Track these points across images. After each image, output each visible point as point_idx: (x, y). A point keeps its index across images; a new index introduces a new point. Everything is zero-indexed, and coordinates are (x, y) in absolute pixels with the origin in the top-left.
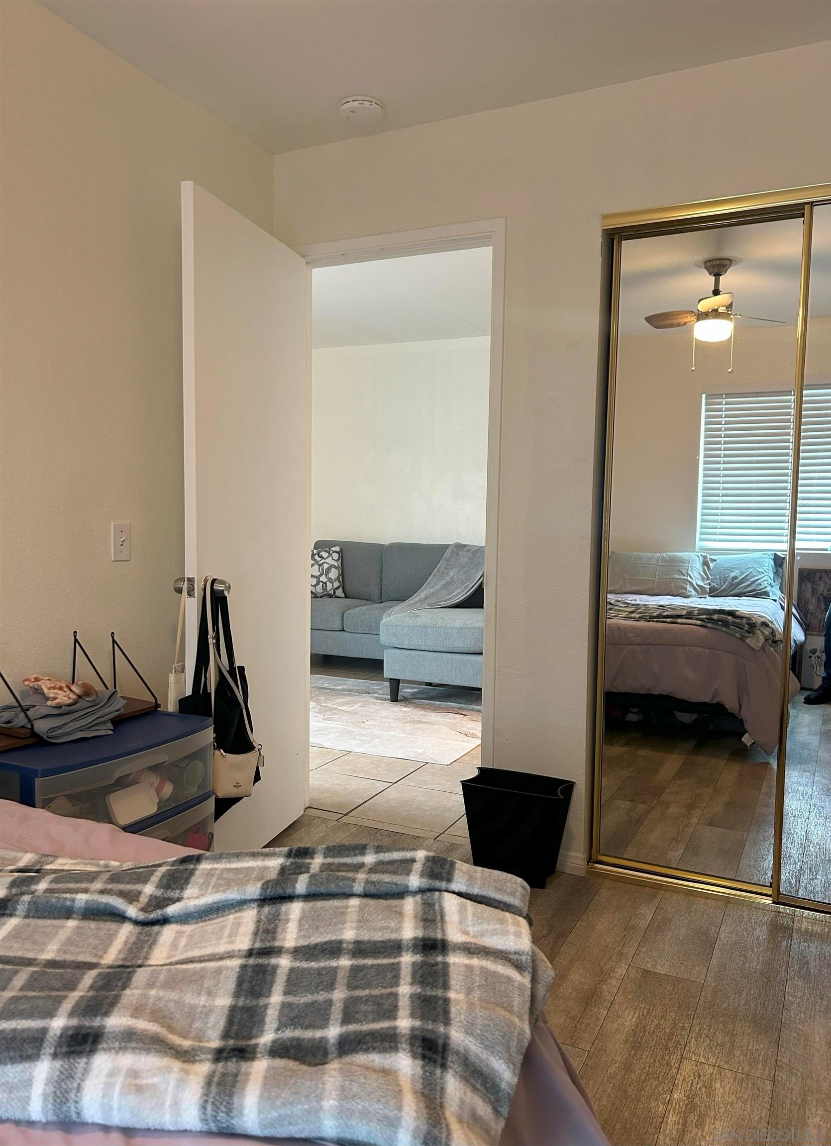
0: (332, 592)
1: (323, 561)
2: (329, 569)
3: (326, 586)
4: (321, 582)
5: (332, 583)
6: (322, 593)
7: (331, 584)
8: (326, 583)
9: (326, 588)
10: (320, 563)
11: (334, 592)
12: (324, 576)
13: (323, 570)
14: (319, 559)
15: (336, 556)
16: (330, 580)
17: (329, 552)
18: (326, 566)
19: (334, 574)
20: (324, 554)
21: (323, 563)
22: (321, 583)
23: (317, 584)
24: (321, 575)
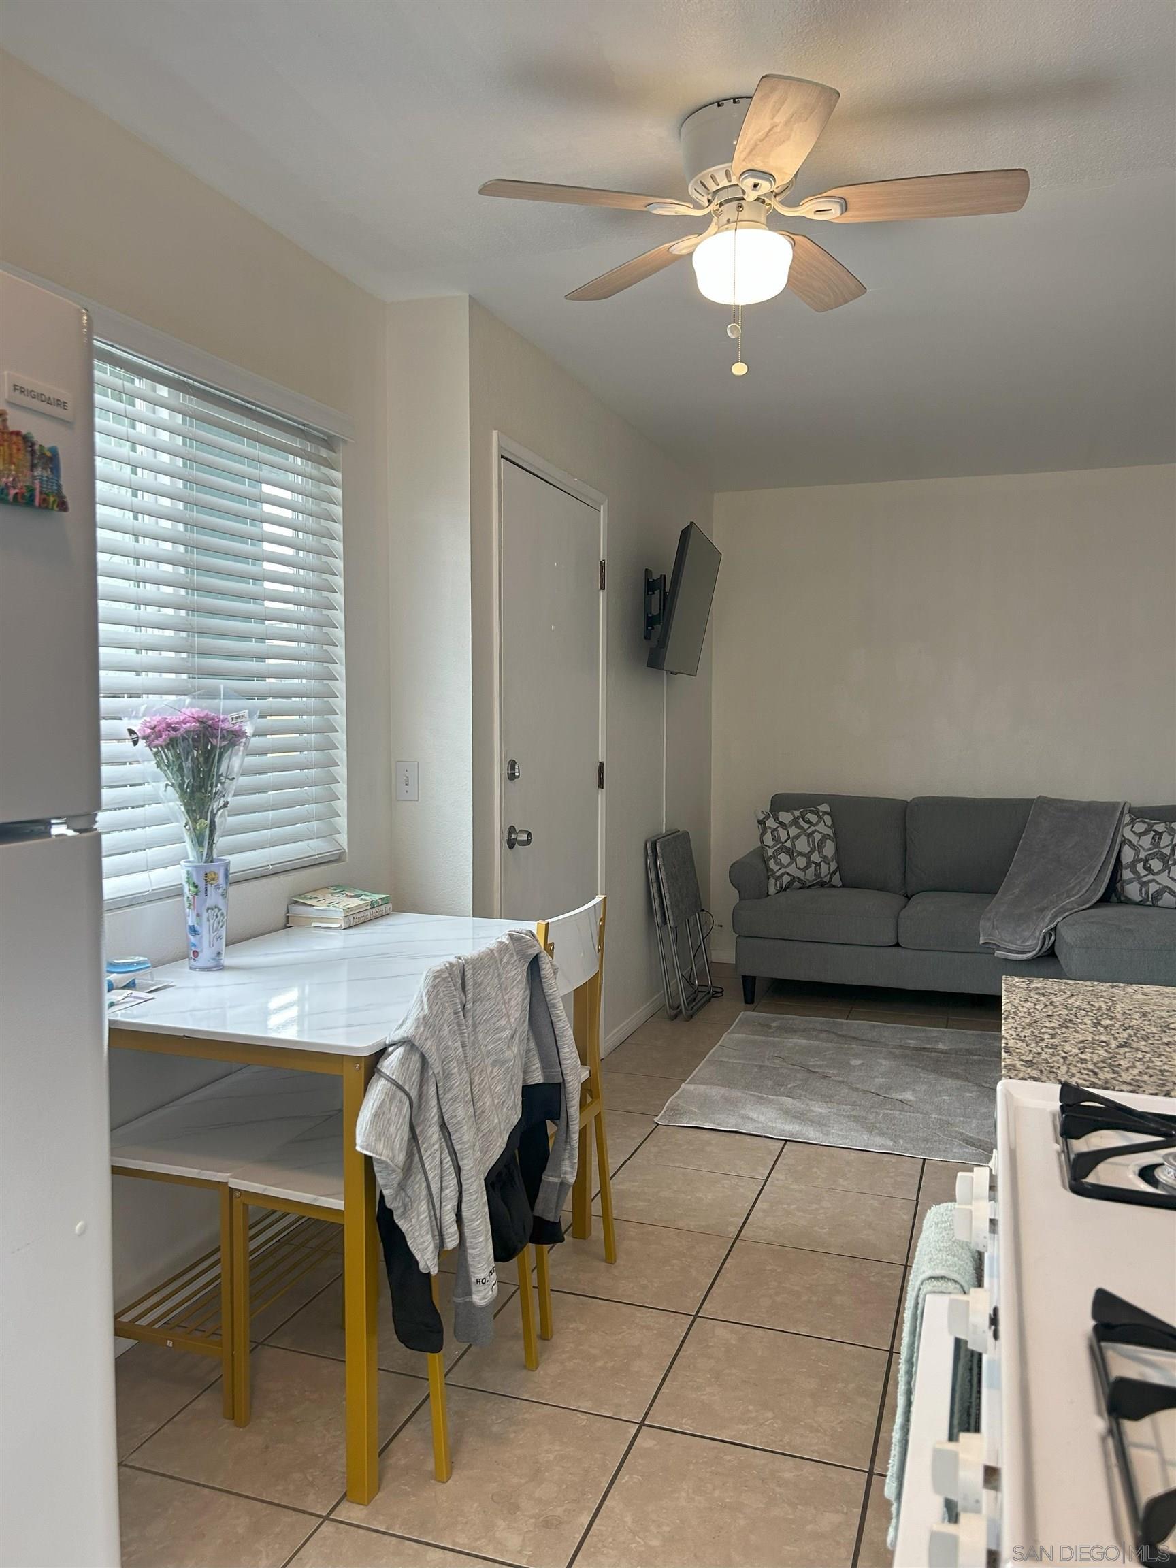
0: (827, 879)
1: (813, 828)
2: (822, 842)
3: (820, 868)
4: (813, 862)
5: (829, 864)
6: (814, 880)
7: (827, 866)
8: (819, 865)
9: (820, 873)
10: (809, 831)
11: (831, 878)
12: (816, 853)
13: (813, 842)
14: (806, 826)
15: (828, 819)
16: (825, 858)
17: (817, 814)
18: (817, 837)
19: (829, 849)
20: (813, 818)
21: (813, 832)
22: (813, 865)
23: (807, 867)
24: (812, 851)
